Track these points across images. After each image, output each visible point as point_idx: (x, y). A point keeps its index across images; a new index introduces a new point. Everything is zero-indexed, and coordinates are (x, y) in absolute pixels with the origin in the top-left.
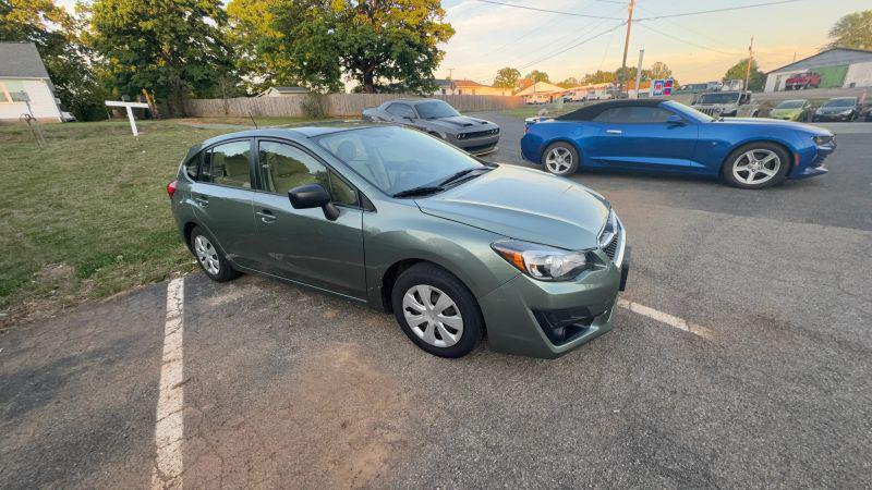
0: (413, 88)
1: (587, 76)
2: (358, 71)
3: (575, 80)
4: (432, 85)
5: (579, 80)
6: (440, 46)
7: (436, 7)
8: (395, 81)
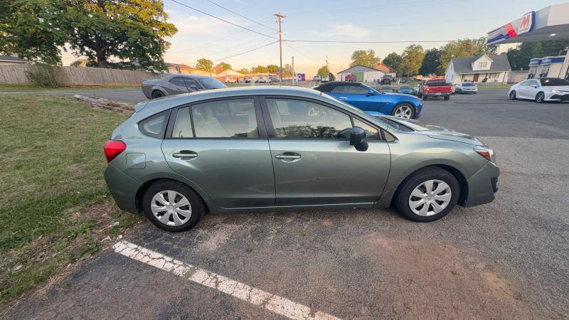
0: (144, 66)
1: (253, 68)
2: (87, 48)
3: (247, 70)
4: (162, 66)
5: (249, 70)
6: (166, 39)
7: (159, 10)
8: (127, 60)
